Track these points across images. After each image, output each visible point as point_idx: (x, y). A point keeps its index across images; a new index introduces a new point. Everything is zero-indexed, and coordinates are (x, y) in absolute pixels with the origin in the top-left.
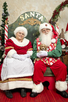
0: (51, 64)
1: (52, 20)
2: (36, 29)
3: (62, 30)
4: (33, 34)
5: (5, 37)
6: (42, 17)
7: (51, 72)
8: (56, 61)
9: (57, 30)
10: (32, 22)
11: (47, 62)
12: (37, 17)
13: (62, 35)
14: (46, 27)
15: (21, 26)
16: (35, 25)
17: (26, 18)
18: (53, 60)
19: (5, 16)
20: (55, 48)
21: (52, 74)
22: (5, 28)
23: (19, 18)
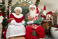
0: (36, 28)
2: (27, 8)
5: (10, 13)
6: (30, 2)
7: (36, 33)
10: (25, 5)
11: (33, 27)
12: (27, 2)
14: (33, 7)
16: (26, 6)
17: (21, 2)
18: (37, 26)
19: (10, 2)
20: (38, 19)
22: (10, 7)
23: (18, 2)
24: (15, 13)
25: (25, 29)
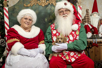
0: (73, 60)
2: (49, 11)
3: (87, 11)
4: (46, 20)
5: (6, 25)
8: (79, 55)
11: (67, 58)
13: (87, 19)
15: (27, 8)
18: (75, 54)
20: (78, 38)
24: (20, 25)
25: (47, 64)
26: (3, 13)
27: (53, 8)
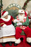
0: (24, 29)
1: (24, 7)
2: (16, 12)
3: (29, 12)
4: (15, 14)
6: (19, 6)
7: (24, 33)
8: (26, 27)
9: (26, 12)
10: (14, 9)
11: (22, 28)
12: (16, 6)
17: (11, 6)
19: (1, 6)
20: (26, 21)
21: (25, 34)
23: (8, 6)
26: (1, 12)
27: (17, 11)
